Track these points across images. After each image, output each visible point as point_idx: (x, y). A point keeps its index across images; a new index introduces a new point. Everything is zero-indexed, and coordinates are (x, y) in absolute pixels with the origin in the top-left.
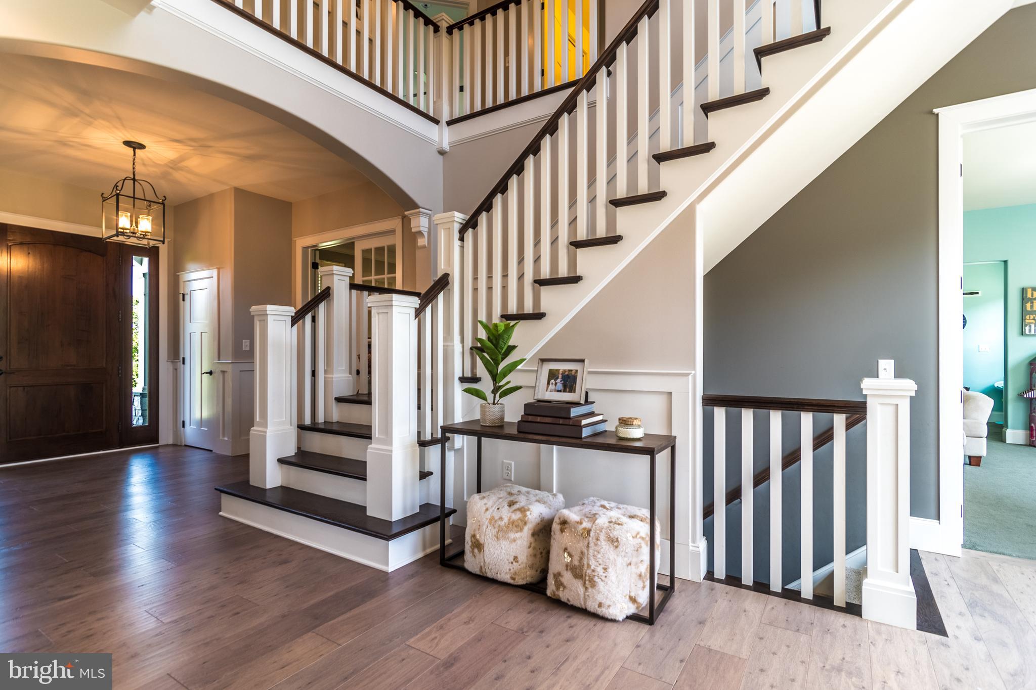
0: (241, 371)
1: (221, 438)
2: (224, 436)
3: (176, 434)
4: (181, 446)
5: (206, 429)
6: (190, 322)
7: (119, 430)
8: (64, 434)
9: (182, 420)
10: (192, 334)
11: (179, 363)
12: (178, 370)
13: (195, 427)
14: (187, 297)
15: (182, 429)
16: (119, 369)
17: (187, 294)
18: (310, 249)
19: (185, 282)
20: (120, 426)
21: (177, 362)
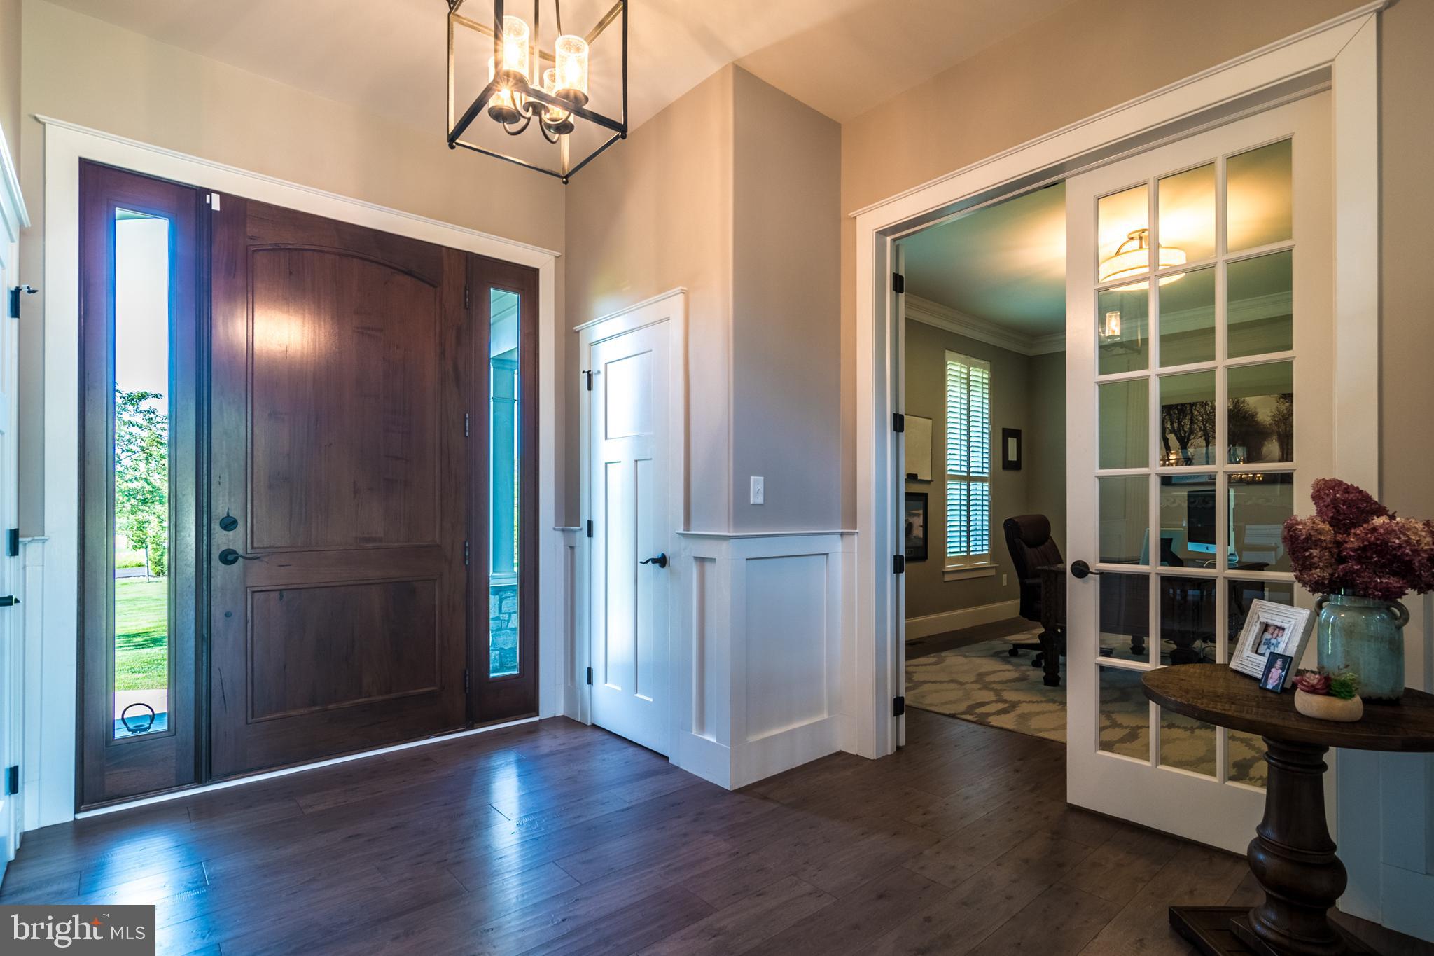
0: (747, 559)
1: (694, 732)
2: (702, 726)
3: (572, 694)
4: (582, 725)
5: (651, 700)
6: (606, 438)
7: (465, 688)
8: (360, 700)
9: (587, 666)
10: (608, 465)
11: (578, 534)
12: (577, 550)
13: (620, 689)
14: (598, 381)
15: (586, 686)
16: (465, 547)
17: (599, 372)
18: (889, 239)
19: (592, 344)
20: (467, 678)
21: (574, 531)
